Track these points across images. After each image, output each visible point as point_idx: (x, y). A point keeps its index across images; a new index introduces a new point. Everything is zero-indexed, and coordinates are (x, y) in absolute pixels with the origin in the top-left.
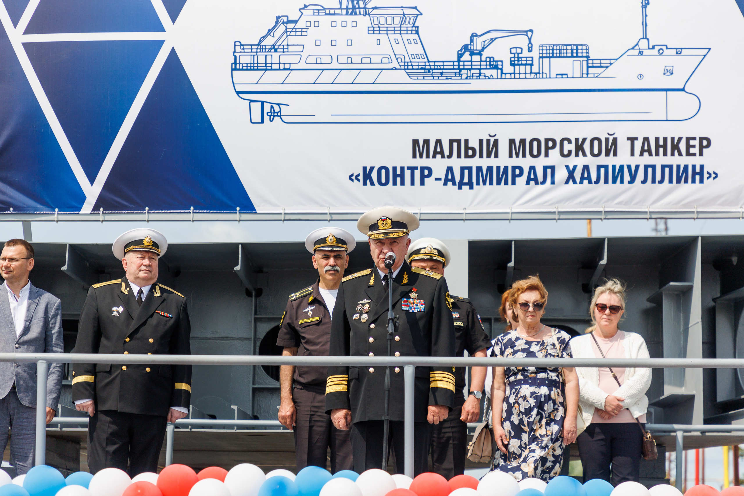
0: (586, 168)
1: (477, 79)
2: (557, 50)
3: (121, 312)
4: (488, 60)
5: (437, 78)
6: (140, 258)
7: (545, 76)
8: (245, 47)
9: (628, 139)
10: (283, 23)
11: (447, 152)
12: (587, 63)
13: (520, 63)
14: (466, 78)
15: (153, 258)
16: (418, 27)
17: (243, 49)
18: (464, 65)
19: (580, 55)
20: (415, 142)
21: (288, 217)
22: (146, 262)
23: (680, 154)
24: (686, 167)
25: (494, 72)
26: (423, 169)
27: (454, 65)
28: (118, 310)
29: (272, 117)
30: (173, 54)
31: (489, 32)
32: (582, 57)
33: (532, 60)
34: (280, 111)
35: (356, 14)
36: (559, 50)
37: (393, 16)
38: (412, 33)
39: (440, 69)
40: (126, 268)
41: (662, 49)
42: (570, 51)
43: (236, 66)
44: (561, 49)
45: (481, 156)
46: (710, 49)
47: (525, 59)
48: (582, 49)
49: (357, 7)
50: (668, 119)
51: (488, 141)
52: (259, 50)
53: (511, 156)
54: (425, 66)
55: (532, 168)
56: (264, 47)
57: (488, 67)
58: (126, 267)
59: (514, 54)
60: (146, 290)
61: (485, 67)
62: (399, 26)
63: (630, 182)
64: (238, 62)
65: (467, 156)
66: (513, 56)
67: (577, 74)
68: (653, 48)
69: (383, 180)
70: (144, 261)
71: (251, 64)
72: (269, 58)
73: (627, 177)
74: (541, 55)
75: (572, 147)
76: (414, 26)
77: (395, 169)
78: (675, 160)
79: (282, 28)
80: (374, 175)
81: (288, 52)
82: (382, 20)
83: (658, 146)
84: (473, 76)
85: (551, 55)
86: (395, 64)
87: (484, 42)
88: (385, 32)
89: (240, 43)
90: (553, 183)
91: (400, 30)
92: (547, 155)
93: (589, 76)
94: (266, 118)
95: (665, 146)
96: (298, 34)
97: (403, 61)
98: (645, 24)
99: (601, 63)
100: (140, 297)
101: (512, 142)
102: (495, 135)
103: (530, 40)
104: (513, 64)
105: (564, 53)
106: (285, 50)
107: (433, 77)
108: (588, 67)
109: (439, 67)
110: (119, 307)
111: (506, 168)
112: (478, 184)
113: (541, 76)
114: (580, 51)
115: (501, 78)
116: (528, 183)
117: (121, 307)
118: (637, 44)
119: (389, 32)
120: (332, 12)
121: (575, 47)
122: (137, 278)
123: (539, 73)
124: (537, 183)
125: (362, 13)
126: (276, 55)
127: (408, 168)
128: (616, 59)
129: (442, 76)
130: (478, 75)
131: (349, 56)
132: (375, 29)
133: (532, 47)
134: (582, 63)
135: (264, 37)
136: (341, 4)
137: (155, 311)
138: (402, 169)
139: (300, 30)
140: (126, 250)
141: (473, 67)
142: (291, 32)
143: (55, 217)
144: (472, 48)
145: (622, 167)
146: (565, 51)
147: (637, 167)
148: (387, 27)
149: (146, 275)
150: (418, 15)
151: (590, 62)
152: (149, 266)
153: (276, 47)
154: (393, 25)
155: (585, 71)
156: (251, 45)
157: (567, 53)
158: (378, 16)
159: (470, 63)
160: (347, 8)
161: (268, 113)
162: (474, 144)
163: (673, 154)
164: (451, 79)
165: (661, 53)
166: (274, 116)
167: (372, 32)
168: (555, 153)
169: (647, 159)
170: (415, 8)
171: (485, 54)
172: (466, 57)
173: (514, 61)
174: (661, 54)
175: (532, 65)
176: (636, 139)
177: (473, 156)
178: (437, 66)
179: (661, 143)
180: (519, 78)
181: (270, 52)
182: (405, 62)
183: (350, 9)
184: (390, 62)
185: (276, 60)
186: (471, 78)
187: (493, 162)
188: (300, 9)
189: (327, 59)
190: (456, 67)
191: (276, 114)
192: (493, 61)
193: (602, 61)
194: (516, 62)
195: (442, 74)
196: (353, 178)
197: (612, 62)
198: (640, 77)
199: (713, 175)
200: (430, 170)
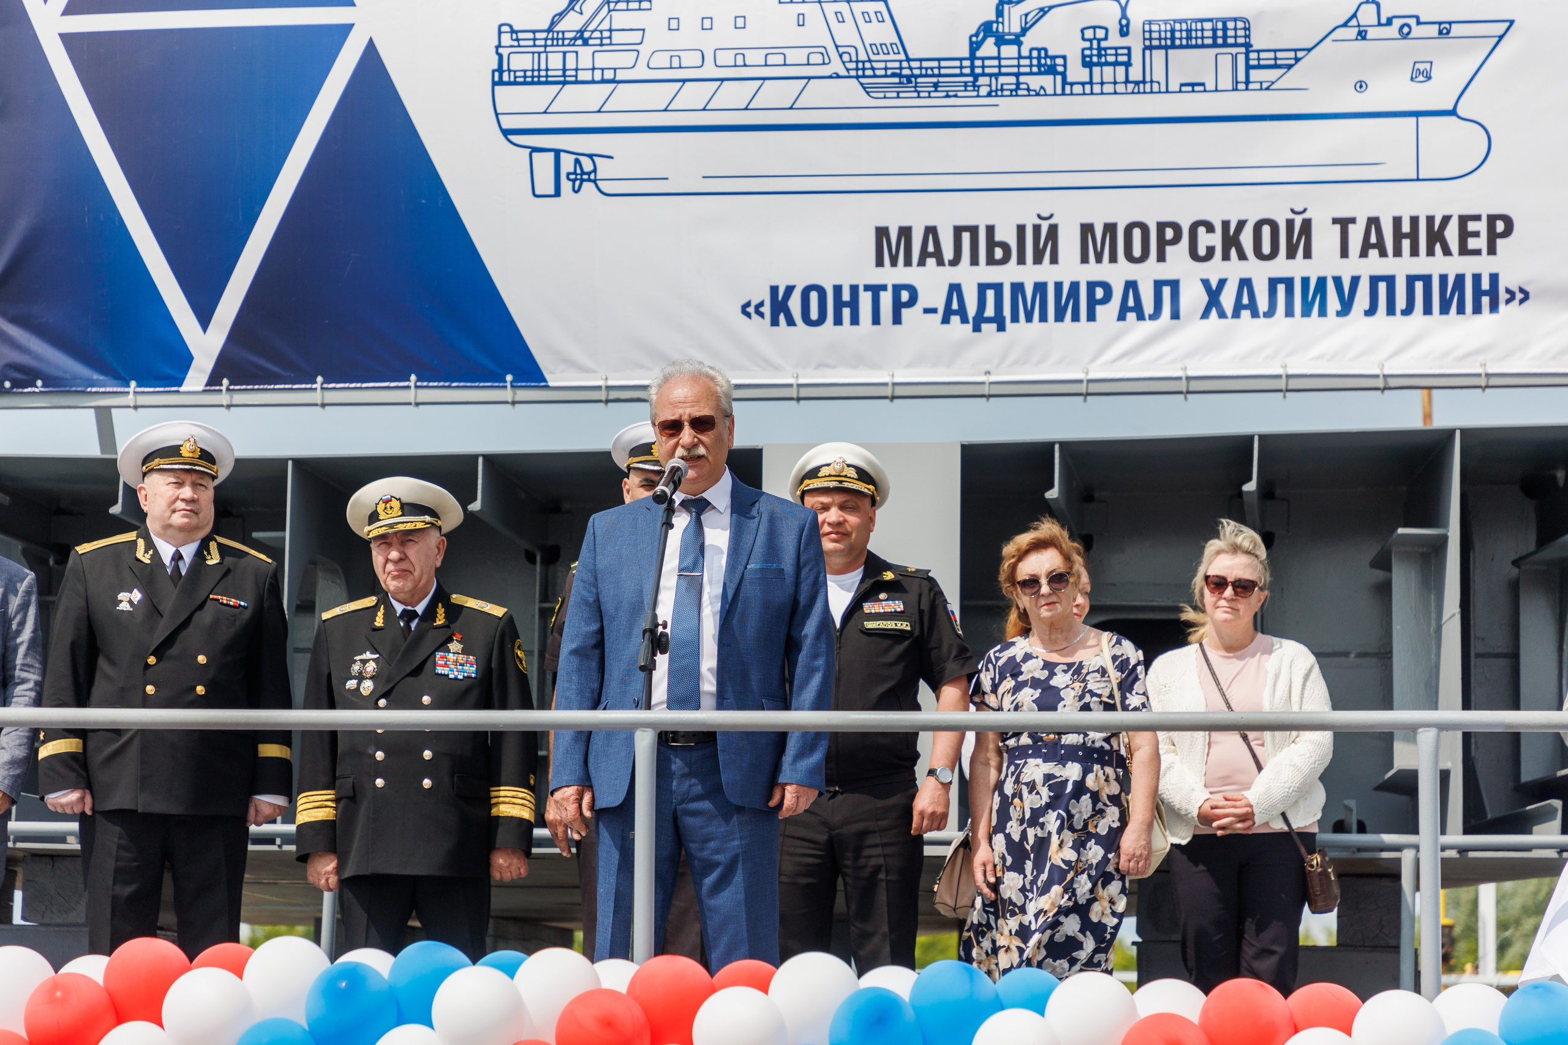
0: (1246, 283)
1: (1011, 95)
2: (1181, 31)
3: (136, 603)
4: (1035, 54)
5: (926, 94)
6: (174, 485)
7: (1156, 88)
8: (521, 36)
9: (1335, 221)
11: (948, 254)
12: (1247, 59)
13: (1103, 60)
14: (989, 95)
15: (201, 485)
17: (517, 40)
18: (983, 67)
19: (1231, 41)
20: (882, 233)
21: (613, 395)
22: (187, 492)
23: (1447, 252)
24: (1460, 278)
25: (1047, 81)
26: (897, 289)
27: (961, 67)
28: (129, 599)
29: (577, 183)
30: (371, 55)
32: (1236, 45)
33: (1129, 55)
34: (595, 171)
36: (1187, 30)
39: (933, 76)
40: (145, 505)
41: (1409, 26)
42: (1209, 34)
43: (501, 77)
44: (1191, 30)
45: (1021, 261)
46: (1512, 22)
47: (1113, 52)
50: (1421, 177)
51: (1037, 229)
52: (549, 42)
53: (1085, 259)
54: (901, 68)
55: (1131, 286)
56: (560, 36)
57: (1035, 69)
58: (146, 503)
59: (1090, 40)
60: (188, 552)
61: (1027, 70)
63: (1339, 314)
64: (505, 67)
65: (991, 261)
66: (1087, 44)
67: (1226, 82)
68: (1389, 22)
69: (814, 315)
70: (181, 490)
71: (533, 70)
72: (571, 58)
73: (1333, 303)
74: (1147, 43)
75: (1215, 240)
77: (838, 289)
78: (1437, 265)
80: (795, 304)
81: (611, 44)
83: (1398, 236)
84: (1002, 90)
85: (1169, 42)
86: (836, 66)
87: (1026, 15)
89: (511, 26)
90: (1175, 315)
92: (1161, 258)
93: (1251, 86)
94: (566, 185)
95: (1414, 236)
96: (632, 6)
97: (854, 59)
99: (1276, 59)
100: (177, 569)
101: (1087, 229)
102: (1052, 216)
103: (1123, 9)
104: (1087, 64)
105: (1196, 38)
106: (605, 41)
107: (919, 92)
108: (1248, 67)
109: (929, 72)
110: (131, 592)
111: (1075, 286)
112: (1015, 319)
113: (1148, 89)
114: (1231, 33)
115: (1063, 94)
116: (1122, 317)
117: (135, 591)
118: (1354, 15)
121: (1220, 25)
122: (168, 526)
123: (1144, 82)
126: (585, 52)
127: (867, 288)
128: (1309, 50)
129: (936, 91)
130: (1014, 87)
131: (740, 51)
133: (1128, 25)
134: (1235, 58)
135: (561, 15)
137: (209, 596)
138: (854, 289)
140: (144, 468)
141: (1004, 70)
142: (617, 2)
143: (130, 399)
144: (1000, 29)
145: (1322, 281)
146: (1199, 34)
147: (1355, 281)
149: (186, 520)
151: (1253, 55)
152: (192, 501)
153: (587, 35)
155: (1241, 77)
156: (534, 32)
157: (1203, 38)
159: (996, 62)
161: (568, 174)
162: (1006, 234)
163: (1431, 252)
164: (956, 96)
165: (1405, 34)
166: (582, 181)
168: (1178, 253)
169: (1375, 264)
171: (1030, 41)
172: (989, 48)
173: (1091, 56)
174: (1405, 37)
175: (1128, 65)
176: (1353, 220)
177: (1005, 260)
178: (926, 69)
179: (1406, 228)
180: (1102, 93)
181: (574, 45)
182: (857, 62)
184: (827, 61)
185: (585, 61)
186: (999, 93)
187: (1046, 273)
189: (693, 59)
190: (967, 71)
191: (585, 177)
192: (1045, 58)
193: (1279, 55)
194: (1095, 59)
195: (936, 85)
196: (751, 310)
197: (1300, 54)
198: (1361, 87)
199: (1519, 296)
200: (913, 291)
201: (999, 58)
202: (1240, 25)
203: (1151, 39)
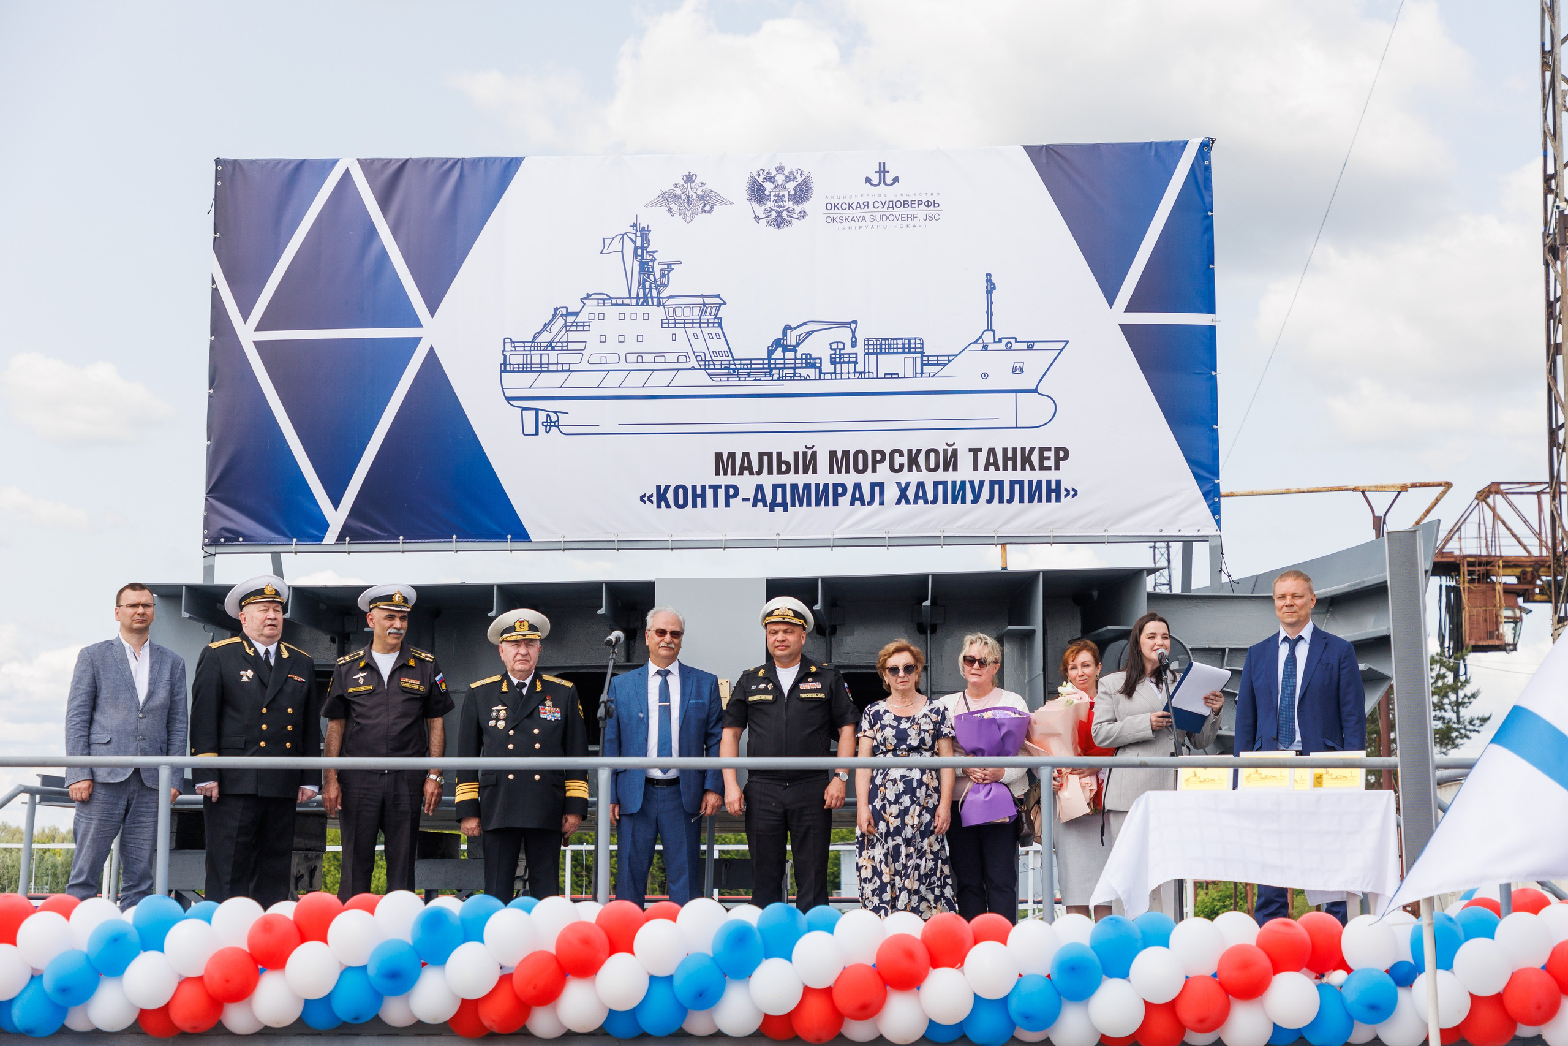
0: (921, 485)
1: (791, 380)
2: (885, 344)
3: (250, 678)
4: (804, 357)
5: (743, 379)
6: (263, 611)
7: (871, 376)
8: (516, 345)
9: (971, 450)
10: (562, 315)
11: (756, 468)
12: (922, 360)
13: (842, 360)
14: (778, 379)
16: (721, 319)
17: (515, 347)
18: (775, 364)
19: (913, 350)
20: (718, 456)
21: (568, 546)
22: (269, 615)
23: (1032, 468)
24: (1040, 482)
25: (811, 372)
26: (727, 487)
27: (763, 364)
28: (247, 675)
29: (548, 427)
30: (432, 353)
31: (805, 323)
32: (915, 353)
33: (856, 357)
34: (558, 421)
35: (648, 304)
36: (888, 344)
37: (691, 306)
38: (714, 327)
39: (747, 369)
41: (1011, 343)
42: (901, 346)
43: (505, 368)
44: (891, 344)
45: (796, 472)
46: (1067, 342)
47: (848, 356)
48: (915, 344)
49: (649, 295)
50: (1018, 426)
51: (805, 454)
52: (532, 349)
53: (831, 471)
54: (730, 364)
55: (857, 486)
56: (539, 345)
57: (804, 365)
59: (835, 350)
61: (800, 365)
62: (698, 317)
63: (973, 502)
64: (508, 363)
65: (780, 472)
66: (833, 352)
67: (910, 373)
68: (1000, 341)
69: (681, 502)
70: (266, 614)
71: (523, 364)
72: (545, 357)
73: (969, 496)
74: (867, 351)
75: (904, 460)
76: (716, 318)
77: (694, 487)
78: (1027, 475)
79: (560, 322)
80: (670, 496)
81: (567, 350)
82: (679, 311)
83: (1006, 459)
84: (786, 377)
85: (878, 351)
86: (694, 363)
87: (800, 335)
88: (682, 325)
89: (511, 339)
90: (882, 503)
91: (700, 323)
92: (874, 470)
93: (924, 375)
94: (542, 429)
95: (1014, 459)
96: (579, 328)
97: (703, 359)
98: (990, 313)
99: (937, 360)
100: (268, 659)
101: (833, 454)
102: (813, 446)
103: (854, 333)
104: (833, 362)
105: (894, 348)
106: (564, 348)
107: (739, 378)
108: (922, 365)
109: (745, 366)
110: (247, 671)
111: (826, 486)
112: (793, 505)
114: (913, 346)
115: (820, 379)
116: (852, 504)
117: (250, 670)
118: (981, 337)
119: (686, 325)
120: (620, 301)
121: (907, 342)
122: (261, 635)
123: (865, 372)
124: (863, 503)
125: (655, 303)
126: (553, 354)
127: (711, 487)
128: (956, 356)
129: (749, 377)
130: (792, 375)
131: (640, 355)
132: (671, 322)
133: (856, 341)
134: (915, 360)
135: (539, 333)
136: (630, 292)
137: (288, 675)
138: (703, 487)
139: (582, 324)
141: (787, 366)
142: (570, 326)
143: (293, 548)
144: (785, 344)
145: (963, 483)
146: (895, 346)
147: (982, 483)
148: (684, 320)
149: (270, 630)
150: (721, 304)
151: (925, 358)
153: (554, 344)
154: (691, 317)
155: (919, 370)
156: (524, 342)
157: (897, 348)
158: (674, 306)
159: (782, 361)
160: (638, 298)
161: (543, 422)
162: (788, 457)
163: (1023, 468)
164: (760, 380)
165: (1009, 347)
166: (551, 426)
167: (666, 325)
168: (883, 468)
169: (993, 475)
170: (718, 296)
171: (801, 350)
172: (778, 354)
173: (835, 358)
174: (1009, 349)
175: (856, 363)
176: (980, 450)
177: (787, 471)
178: (744, 365)
179: (1010, 454)
180: (841, 379)
181: (546, 350)
182: (705, 361)
183: (641, 298)
184: (688, 360)
185: (553, 360)
186: (784, 378)
187: (810, 479)
188: (581, 299)
189: (612, 358)
190: (766, 366)
191: (553, 424)
192: (810, 359)
193: (939, 358)
194: (837, 360)
195: (749, 374)
196: (646, 499)
197: (951, 358)
198: (985, 376)
199: (1072, 493)
200: (736, 488)
201: (784, 359)
202: (918, 341)
203: (868, 349)
